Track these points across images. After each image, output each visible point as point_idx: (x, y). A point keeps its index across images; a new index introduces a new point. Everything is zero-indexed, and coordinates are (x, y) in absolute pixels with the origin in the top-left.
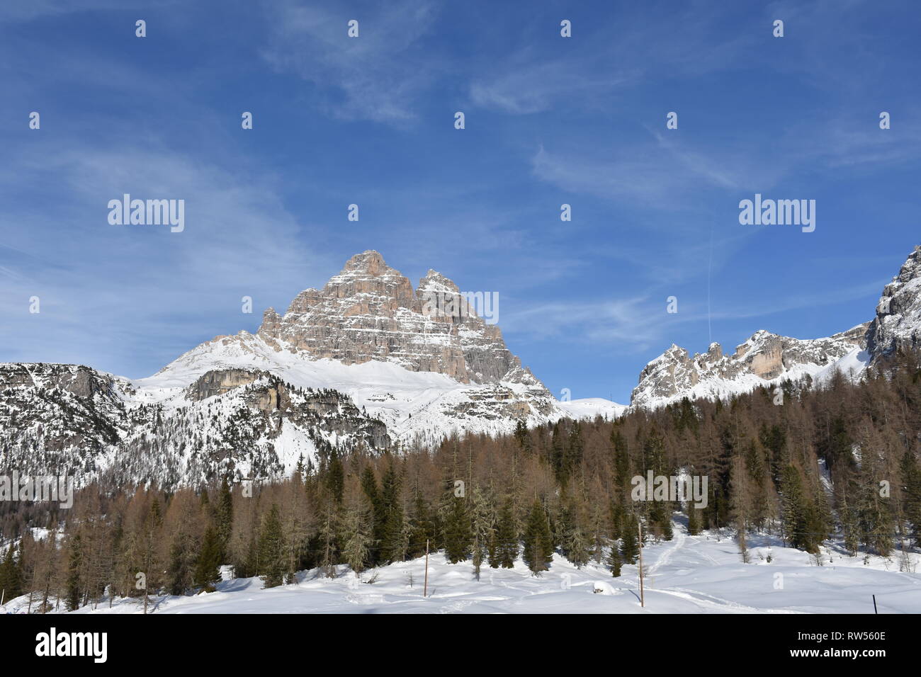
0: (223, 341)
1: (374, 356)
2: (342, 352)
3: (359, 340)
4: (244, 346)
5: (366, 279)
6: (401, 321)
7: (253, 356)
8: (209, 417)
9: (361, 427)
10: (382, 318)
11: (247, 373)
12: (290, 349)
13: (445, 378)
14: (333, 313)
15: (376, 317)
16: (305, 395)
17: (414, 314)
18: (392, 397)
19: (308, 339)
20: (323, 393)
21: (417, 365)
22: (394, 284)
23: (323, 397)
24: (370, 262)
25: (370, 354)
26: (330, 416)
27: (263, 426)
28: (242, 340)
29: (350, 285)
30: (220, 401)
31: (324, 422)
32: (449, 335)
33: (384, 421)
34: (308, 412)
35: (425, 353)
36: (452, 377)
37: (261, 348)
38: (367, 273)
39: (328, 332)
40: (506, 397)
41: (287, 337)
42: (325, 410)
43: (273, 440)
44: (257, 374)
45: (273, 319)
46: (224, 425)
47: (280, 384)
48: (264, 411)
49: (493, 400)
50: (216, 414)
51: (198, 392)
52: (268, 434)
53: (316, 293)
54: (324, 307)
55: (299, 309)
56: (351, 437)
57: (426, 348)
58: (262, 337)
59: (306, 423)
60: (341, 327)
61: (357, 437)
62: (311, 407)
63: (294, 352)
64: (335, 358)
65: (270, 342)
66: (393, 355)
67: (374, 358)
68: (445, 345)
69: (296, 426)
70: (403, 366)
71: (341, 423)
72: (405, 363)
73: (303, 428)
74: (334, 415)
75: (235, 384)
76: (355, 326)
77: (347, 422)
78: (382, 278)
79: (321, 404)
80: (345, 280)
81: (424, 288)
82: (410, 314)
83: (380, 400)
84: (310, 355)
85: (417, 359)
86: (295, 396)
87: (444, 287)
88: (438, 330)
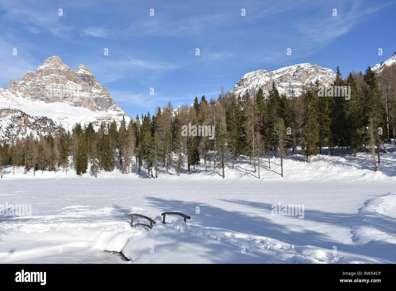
1: (58, 100)
2: (45, 98)
4: (2, 95)
5: (54, 68)
7: (6, 99)
9: (56, 131)
10: (61, 85)
11: (12, 111)
12: (22, 96)
13: (86, 110)
14: (40, 82)
15: (59, 84)
16: (35, 119)
17: (74, 84)
18: (66, 118)
19: (30, 93)
20: (41, 118)
21: (75, 104)
22: (66, 71)
23: (41, 120)
24: (56, 61)
25: (56, 99)
26: (44, 127)
27: (20, 131)
28: (1, 92)
29: (47, 70)
30: (1, 121)
31: (42, 129)
32: (88, 92)
33: (64, 128)
34: (36, 125)
36: (89, 109)
37: (10, 96)
38: (54, 66)
39: (39, 90)
40: (110, 119)
41: (21, 91)
42: (43, 124)
43: (24, 136)
44: (16, 111)
45: (14, 83)
46: (5, 130)
47: (25, 115)
48: (20, 125)
49: (105, 120)
50: (0, 126)
52: (22, 133)
53: (33, 73)
54: (36, 79)
55: (26, 80)
57: (79, 98)
58: (10, 91)
59: (36, 129)
60: (44, 88)
61: (55, 134)
62: (37, 123)
63: (24, 97)
64: (42, 100)
65: (13, 93)
66: (66, 100)
67: (58, 101)
68: (86, 96)
69: (32, 130)
71: (49, 129)
72: (70, 103)
73: (35, 131)
74: (46, 126)
75: (7, 114)
77: (51, 129)
78: (61, 68)
79: (41, 122)
80: (45, 68)
81: (78, 72)
82: (73, 84)
83: (62, 119)
84: (31, 99)
85: (75, 102)
86: (31, 119)
87: (86, 71)
88: (84, 90)
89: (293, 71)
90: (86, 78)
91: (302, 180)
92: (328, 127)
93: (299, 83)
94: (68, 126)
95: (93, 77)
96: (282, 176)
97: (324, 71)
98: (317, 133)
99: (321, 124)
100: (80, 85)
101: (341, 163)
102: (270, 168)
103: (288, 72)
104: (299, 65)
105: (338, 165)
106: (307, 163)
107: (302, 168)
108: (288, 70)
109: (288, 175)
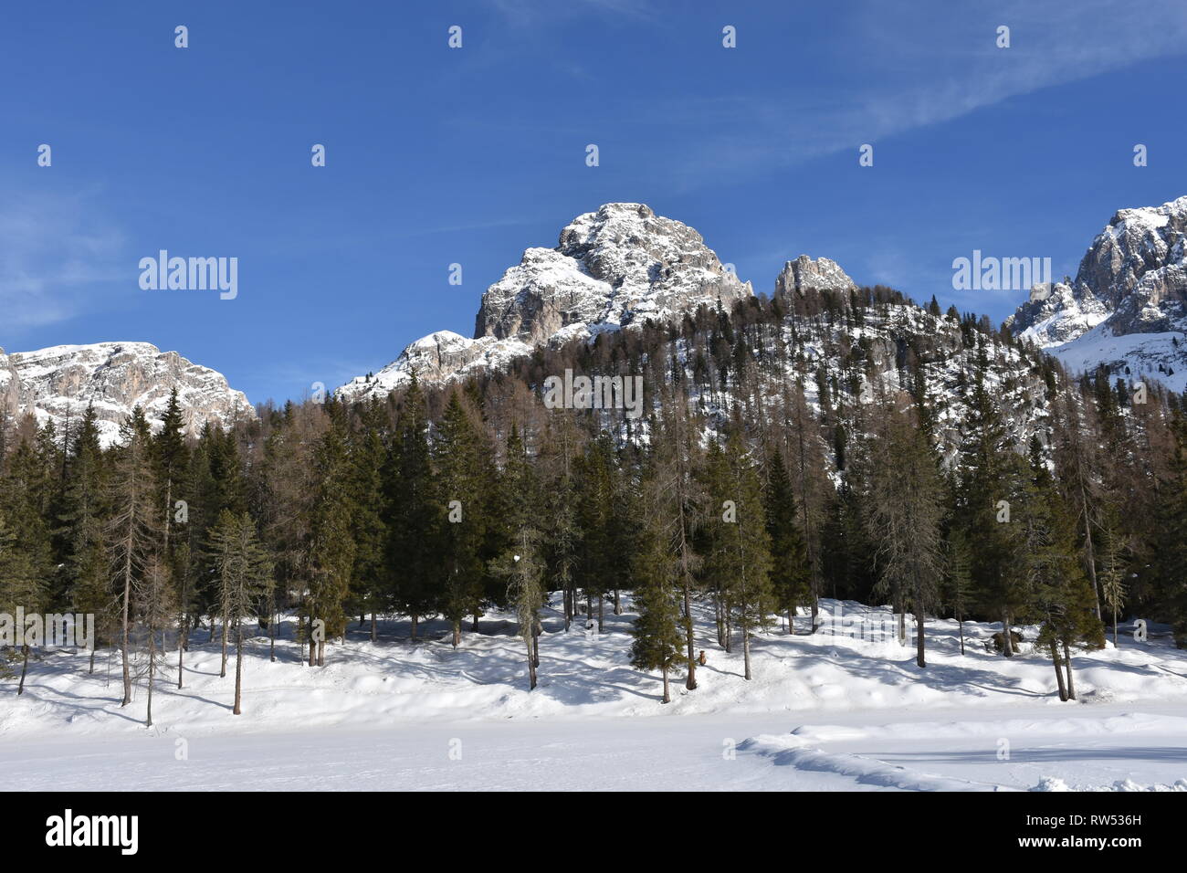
89: (97, 360)
91: (312, 722)
92: (379, 549)
93: (115, 403)
96: (236, 710)
97: (200, 377)
98: (348, 569)
99: (359, 541)
101: (419, 669)
102: (180, 687)
103: (78, 364)
104: (117, 343)
105: (411, 675)
106: (310, 665)
107: (299, 683)
108: (80, 355)
109: (257, 709)
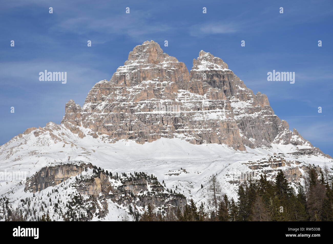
0: (35, 133)
1: (162, 134)
2: (136, 133)
3: (149, 122)
4: (53, 136)
5: (148, 68)
6: (182, 101)
7: (62, 143)
8: (51, 205)
9: (166, 201)
10: (166, 101)
11: (75, 167)
12: (92, 134)
13: (224, 148)
14: (124, 100)
15: (161, 100)
16: (121, 180)
17: (192, 95)
18: (185, 171)
19: (106, 125)
20: (134, 176)
21: (199, 139)
22: (173, 70)
23: (135, 179)
24: (150, 52)
25: (158, 133)
26: (142, 194)
27: (94, 208)
28: (50, 130)
29: (135, 73)
30: (57, 191)
31: (138, 199)
32: (224, 110)
33: (182, 193)
34: (125, 192)
35: (205, 128)
36: (229, 146)
37: (68, 136)
38: (148, 62)
39: (123, 117)
40: (280, 165)
41: (88, 124)
42: (138, 190)
43: (103, 218)
44: (83, 167)
45: (74, 109)
46: (65, 210)
47: (102, 173)
48: (93, 196)
49: (269, 168)
50: (57, 202)
51: (36, 185)
52: (98, 214)
53: (108, 84)
54: (116, 95)
55: (95, 100)
56: (160, 209)
57: (206, 124)
58: (67, 126)
59: (125, 202)
60: (132, 111)
61: (165, 209)
62: (127, 188)
63: (95, 137)
64: (130, 138)
65: (74, 130)
66: (178, 132)
67: (163, 136)
68: (221, 119)
69: (118, 205)
70: (188, 140)
71: (151, 199)
72: (189, 138)
73: (123, 206)
74: (145, 193)
75: (66, 176)
76: (144, 109)
77: (156, 198)
78: (161, 65)
79: (134, 185)
80: (130, 69)
81: (198, 68)
82: (189, 95)
83: (175, 174)
84: (110, 138)
85: (199, 133)
86: (113, 180)
87: (215, 65)
88: (214, 107)
90: (216, 79)
94: (189, 189)
95: (230, 75)
100: (205, 95)
